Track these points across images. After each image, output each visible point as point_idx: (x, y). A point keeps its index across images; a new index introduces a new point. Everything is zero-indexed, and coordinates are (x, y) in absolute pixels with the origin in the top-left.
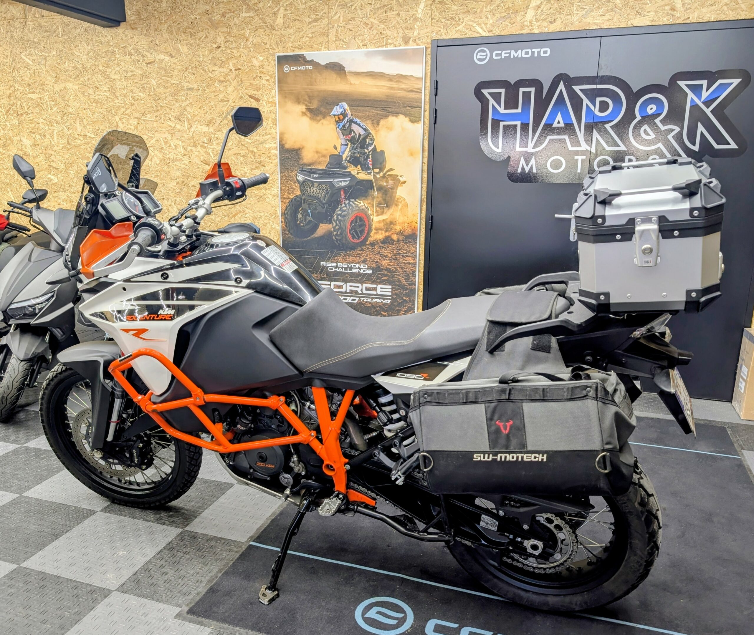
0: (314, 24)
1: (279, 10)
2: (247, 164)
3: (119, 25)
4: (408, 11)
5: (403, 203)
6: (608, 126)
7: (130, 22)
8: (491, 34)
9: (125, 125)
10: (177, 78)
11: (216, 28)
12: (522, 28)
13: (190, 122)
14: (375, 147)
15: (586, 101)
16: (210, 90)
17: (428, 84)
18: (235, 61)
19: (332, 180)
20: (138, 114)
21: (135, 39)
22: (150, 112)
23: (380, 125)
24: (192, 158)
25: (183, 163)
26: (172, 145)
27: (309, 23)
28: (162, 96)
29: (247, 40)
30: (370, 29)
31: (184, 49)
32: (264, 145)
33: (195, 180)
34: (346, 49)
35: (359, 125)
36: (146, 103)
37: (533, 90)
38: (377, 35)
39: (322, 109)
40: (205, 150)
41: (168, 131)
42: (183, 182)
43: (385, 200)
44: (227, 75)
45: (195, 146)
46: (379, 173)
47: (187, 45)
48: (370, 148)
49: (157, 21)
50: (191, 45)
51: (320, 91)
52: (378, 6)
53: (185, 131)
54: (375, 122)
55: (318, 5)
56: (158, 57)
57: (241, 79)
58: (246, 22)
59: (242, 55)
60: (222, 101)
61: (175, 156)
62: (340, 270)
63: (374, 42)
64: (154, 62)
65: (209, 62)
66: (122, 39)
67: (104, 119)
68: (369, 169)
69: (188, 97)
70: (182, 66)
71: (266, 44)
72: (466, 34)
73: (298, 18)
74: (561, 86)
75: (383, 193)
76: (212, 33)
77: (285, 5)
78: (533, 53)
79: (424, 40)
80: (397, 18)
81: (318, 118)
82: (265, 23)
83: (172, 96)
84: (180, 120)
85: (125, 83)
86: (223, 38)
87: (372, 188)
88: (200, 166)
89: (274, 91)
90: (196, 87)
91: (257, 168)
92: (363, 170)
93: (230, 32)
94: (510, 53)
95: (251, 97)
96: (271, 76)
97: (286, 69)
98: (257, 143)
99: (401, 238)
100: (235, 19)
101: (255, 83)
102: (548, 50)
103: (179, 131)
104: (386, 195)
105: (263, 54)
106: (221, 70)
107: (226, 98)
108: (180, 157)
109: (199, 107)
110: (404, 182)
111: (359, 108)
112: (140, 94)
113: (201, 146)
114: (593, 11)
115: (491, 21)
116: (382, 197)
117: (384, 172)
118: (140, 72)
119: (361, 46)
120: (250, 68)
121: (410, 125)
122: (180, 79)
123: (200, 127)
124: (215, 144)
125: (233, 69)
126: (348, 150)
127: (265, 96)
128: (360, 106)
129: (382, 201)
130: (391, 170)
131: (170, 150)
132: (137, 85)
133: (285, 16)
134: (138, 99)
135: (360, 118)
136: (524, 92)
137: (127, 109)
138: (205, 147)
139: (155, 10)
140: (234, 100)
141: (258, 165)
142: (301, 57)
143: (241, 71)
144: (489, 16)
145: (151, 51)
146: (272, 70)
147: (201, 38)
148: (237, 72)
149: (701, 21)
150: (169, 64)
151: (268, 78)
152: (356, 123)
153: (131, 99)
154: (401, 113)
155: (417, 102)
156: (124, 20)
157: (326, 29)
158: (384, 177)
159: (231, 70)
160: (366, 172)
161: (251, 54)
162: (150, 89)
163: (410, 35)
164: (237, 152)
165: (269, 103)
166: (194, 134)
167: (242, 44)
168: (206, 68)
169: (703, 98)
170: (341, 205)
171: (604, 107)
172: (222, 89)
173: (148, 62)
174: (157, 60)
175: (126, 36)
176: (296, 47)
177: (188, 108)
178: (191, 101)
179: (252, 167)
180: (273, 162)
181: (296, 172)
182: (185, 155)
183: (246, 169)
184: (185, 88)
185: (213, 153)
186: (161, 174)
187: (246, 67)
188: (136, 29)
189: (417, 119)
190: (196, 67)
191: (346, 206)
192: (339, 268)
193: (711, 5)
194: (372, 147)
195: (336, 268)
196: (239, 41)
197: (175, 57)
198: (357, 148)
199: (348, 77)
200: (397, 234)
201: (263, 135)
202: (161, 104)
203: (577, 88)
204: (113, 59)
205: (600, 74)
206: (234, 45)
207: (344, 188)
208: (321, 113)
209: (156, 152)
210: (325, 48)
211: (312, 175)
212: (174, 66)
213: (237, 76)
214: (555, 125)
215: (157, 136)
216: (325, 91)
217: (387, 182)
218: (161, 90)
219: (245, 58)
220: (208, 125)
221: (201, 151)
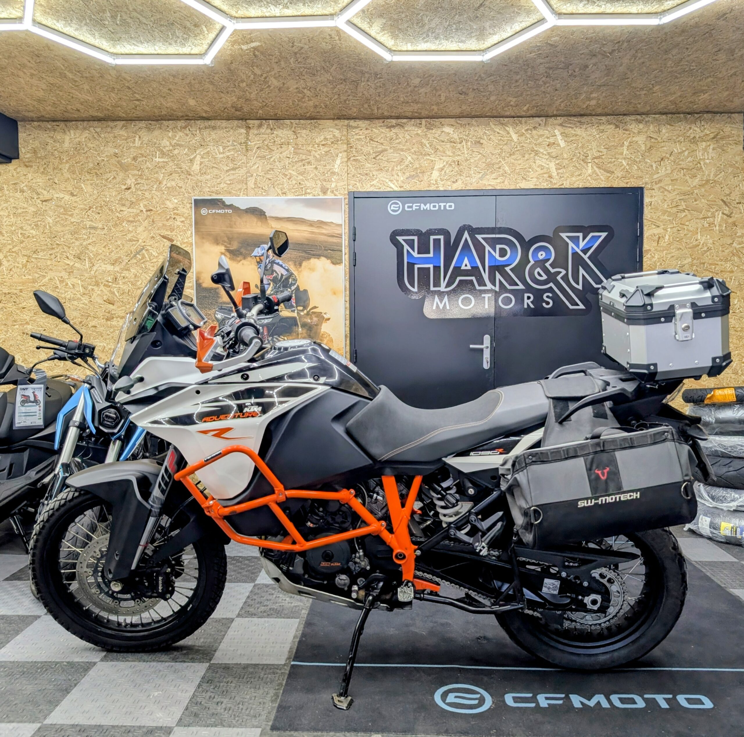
0: (232, 172)
1: (195, 157)
3: (11, 162)
4: (325, 166)
6: (508, 269)
7: (24, 160)
8: (402, 189)
9: (11, 263)
10: (78, 217)
11: (126, 171)
12: (429, 186)
13: (92, 261)
14: (298, 286)
15: (488, 248)
16: (118, 229)
17: (347, 230)
18: (146, 203)
20: (27, 252)
21: (30, 176)
22: (44, 250)
23: (303, 267)
24: (93, 297)
26: (70, 284)
27: (227, 171)
28: (59, 234)
29: (160, 183)
30: (289, 179)
31: (87, 188)
33: (96, 320)
34: (265, 196)
35: (281, 266)
36: (39, 240)
37: (442, 237)
38: (296, 185)
39: (242, 250)
40: (109, 289)
41: (65, 269)
42: (81, 323)
44: (137, 215)
45: (97, 284)
46: (303, 311)
47: (91, 184)
48: (293, 288)
49: (57, 161)
50: (97, 185)
51: (240, 234)
52: (296, 159)
53: (86, 270)
54: (297, 263)
55: (236, 155)
56: (56, 195)
57: (153, 219)
58: (160, 167)
59: (155, 197)
60: (130, 240)
61: (72, 296)
63: (293, 191)
64: (51, 199)
65: (117, 202)
66: (13, 176)
68: (293, 307)
69: (91, 236)
70: (85, 204)
72: (380, 188)
73: (216, 166)
74: (466, 235)
75: (308, 330)
76: (121, 175)
77: (202, 153)
78: (440, 206)
79: (342, 192)
80: (315, 171)
81: (239, 259)
82: (181, 168)
83: (71, 234)
84: (79, 259)
85: (13, 220)
86: (134, 180)
87: (296, 325)
88: (103, 306)
89: (190, 232)
90: (100, 226)
92: (286, 308)
93: (141, 175)
94: (420, 206)
95: (164, 237)
96: (186, 218)
97: (204, 211)
100: (148, 163)
101: (170, 223)
102: (453, 204)
103: (78, 270)
104: (311, 331)
105: (177, 197)
106: (131, 210)
107: (135, 237)
108: (79, 296)
109: (103, 246)
110: (329, 319)
112: (32, 231)
113: (105, 285)
114: (487, 175)
115: (402, 179)
116: (307, 333)
118: (32, 209)
119: (281, 194)
120: (163, 209)
121: (332, 266)
122: (82, 218)
123: (104, 266)
124: (121, 283)
125: (144, 210)
126: (270, 289)
127: (180, 237)
130: (315, 307)
131: (66, 290)
132: (29, 222)
133: (201, 163)
134: (28, 237)
136: (434, 240)
137: (13, 247)
138: (110, 286)
139: (55, 150)
140: (144, 240)
142: (219, 201)
143: (152, 213)
144: (400, 174)
145: (48, 189)
146: (188, 212)
147: (108, 179)
148: (149, 213)
149: (572, 187)
150: (69, 203)
151: (183, 219)
152: (278, 264)
153: (20, 236)
154: (323, 256)
155: (338, 246)
156: (17, 157)
157: (245, 177)
158: (308, 314)
159: (142, 211)
160: (290, 310)
161: (165, 197)
162: (45, 226)
163: (328, 186)
166: (97, 273)
167: (155, 186)
168: (113, 208)
169: (581, 247)
171: (503, 253)
172: (130, 229)
173: (44, 199)
174: (55, 198)
175: (18, 173)
176: (213, 192)
177: (90, 247)
178: (94, 239)
181: (214, 310)
182: (84, 294)
184: (88, 226)
185: (118, 292)
187: (158, 208)
188: (31, 166)
189: (338, 261)
190: (101, 207)
193: (579, 175)
194: (295, 286)
196: (152, 184)
197: (76, 195)
198: (279, 287)
199: (269, 221)
202: (58, 242)
203: (479, 237)
205: (498, 226)
206: (146, 187)
208: (241, 254)
210: (244, 194)
212: (75, 204)
213: (148, 216)
214: (463, 267)
215: (51, 275)
216: (245, 233)
217: (311, 319)
218: (59, 228)
219: (157, 200)
220: (113, 264)
221: (104, 290)
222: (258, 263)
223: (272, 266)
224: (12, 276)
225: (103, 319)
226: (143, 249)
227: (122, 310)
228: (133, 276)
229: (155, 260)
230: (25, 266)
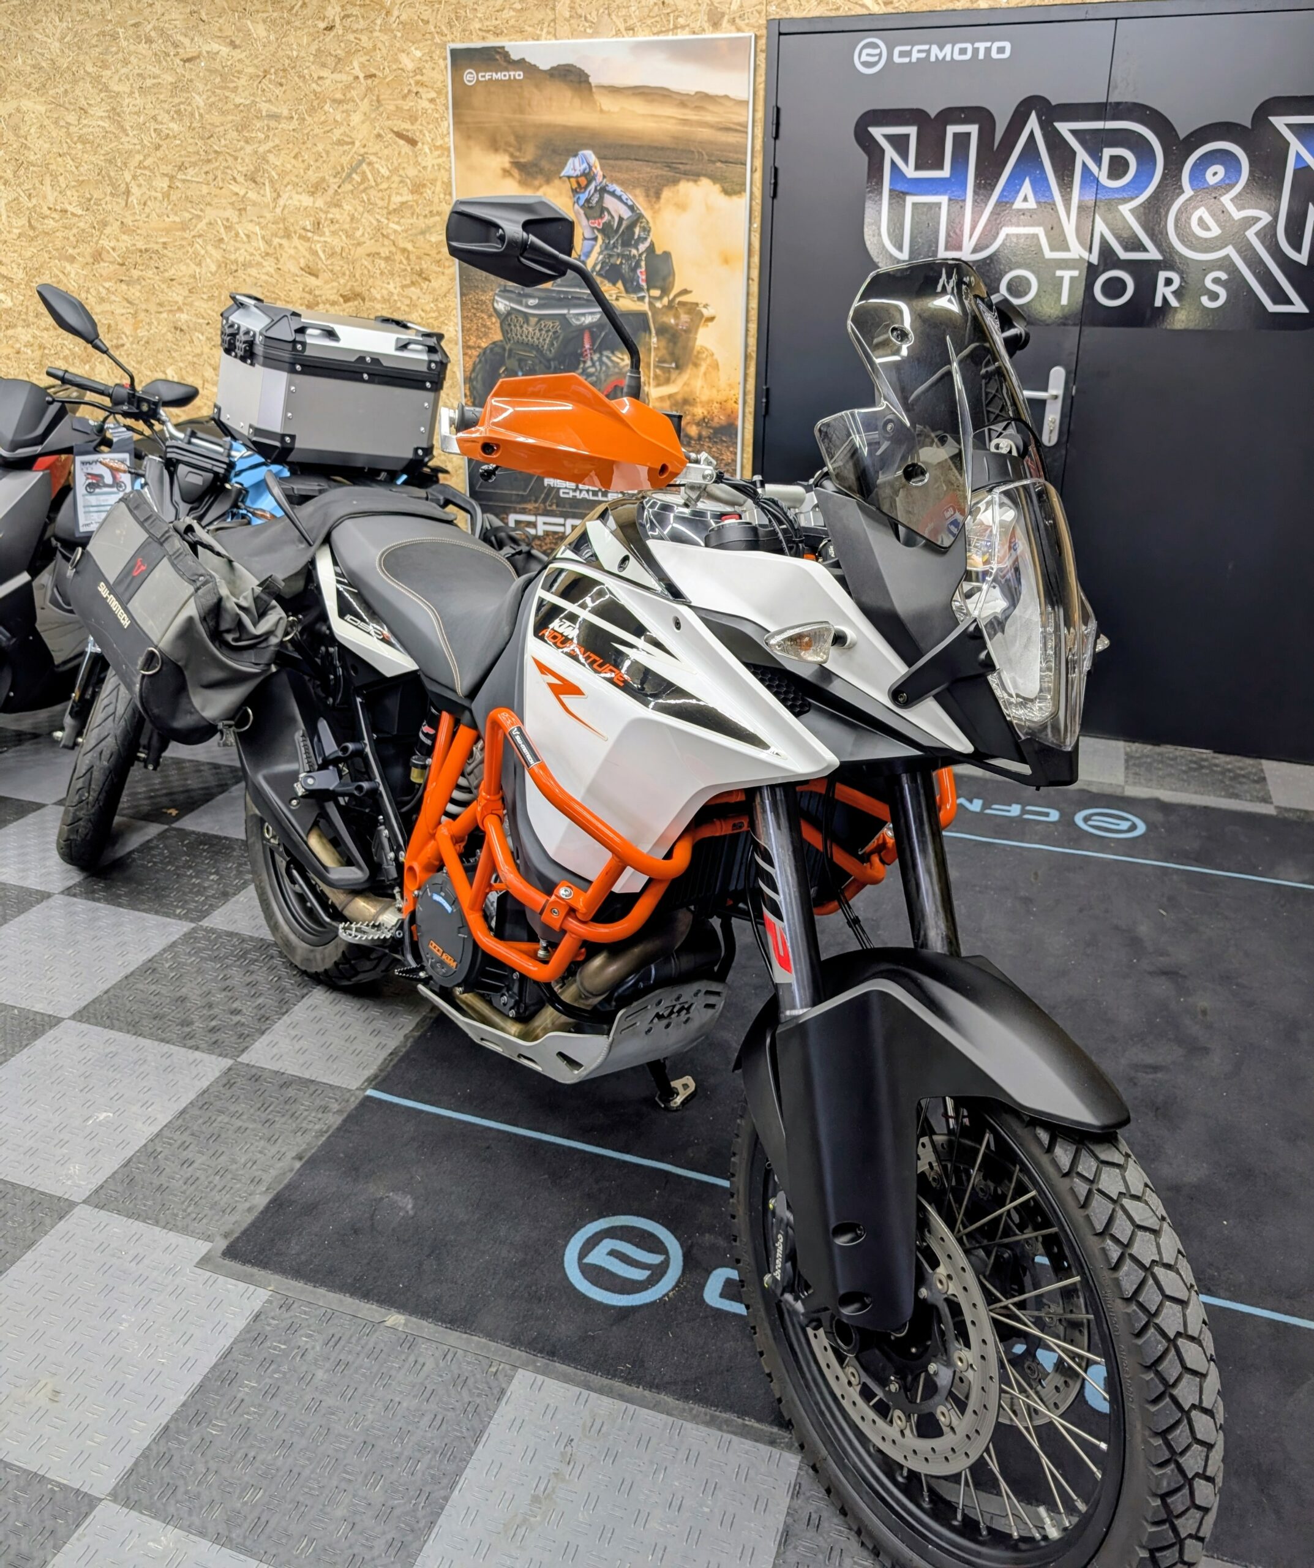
2: (393, 274)
5: (709, 361)
6: (1125, 209)
9: (144, 189)
10: (247, 93)
13: (277, 186)
14: (652, 244)
15: (1082, 156)
16: (316, 119)
17: (760, 114)
18: (364, 59)
19: (565, 311)
20: (170, 167)
22: (194, 164)
23: (662, 200)
24: (282, 260)
25: (264, 271)
26: (242, 235)
28: (217, 130)
29: (388, 13)
31: (259, 31)
32: (427, 236)
34: (591, 36)
35: (619, 198)
36: (184, 144)
37: (973, 130)
38: (656, 8)
39: (545, 164)
40: (307, 245)
41: (232, 204)
43: (672, 354)
44: (349, 87)
45: (288, 236)
46: (660, 298)
47: (264, 21)
48: (642, 247)
50: (274, 22)
51: (539, 126)
53: (267, 206)
54: (652, 192)
56: (206, 48)
57: (378, 96)
59: (380, 45)
60: (340, 143)
61: (248, 257)
62: (584, 495)
63: (649, 22)
64: (198, 57)
65: (312, 58)
66: (131, 8)
67: (100, 178)
68: (641, 289)
69: (271, 134)
70: (257, 67)
71: (428, 22)
72: (838, 9)
74: (1033, 123)
75: (670, 341)
78: (975, 51)
79: (753, 21)
81: (537, 183)
83: (237, 130)
84: (255, 182)
85: (140, 101)
86: (338, 9)
87: (647, 329)
88: (298, 279)
89: (446, 123)
90: (285, 113)
91: (413, 283)
92: (627, 291)
94: (928, 52)
95: (399, 135)
96: (439, 93)
97: (470, 76)
98: (414, 231)
99: (704, 433)
101: (407, 105)
102: (1007, 45)
103: (254, 205)
104: (675, 343)
105: (421, 45)
106: (337, 76)
107: (348, 136)
108: (258, 258)
109: (292, 155)
110: (712, 319)
111: (620, 162)
112: (172, 125)
113: (301, 237)
116: (667, 348)
117: (671, 296)
118: (169, 78)
119: (623, 30)
120: (395, 74)
121: (723, 199)
122: (253, 95)
123: (296, 197)
124: (327, 234)
125: (361, 76)
126: (597, 249)
127: (427, 134)
128: (621, 159)
129: (668, 357)
130: (685, 292)
131: (238, 245)
132: (166, 106)
134: (168, 136)
135: (621, 183)
136: (955, 135)
137: (146, 157)
138: (308, 240)
140: (364, 142)
141: (415, 278)
142: (499, 53)
143: (377, 81)
145: (191, 34)
146: (441, 78)
147: (293, 8)
148: (369, 81)
150: (229, 63)
151: (433, 95)
152: (613, 194)
153: (154, 135)
154: (705, 175)
155: (737, 153)
158: (670, 306)
159: (357, 78)
160: (635, 296)
161: (398, 45)
162: (192, 114)
163: (724, 8)
164: (374, 250)
165: (437, 148)
166: (286, 212)
167: (379, 22)
168: (306, 71)
170: (585, 362)
171: (1118, 168)
172: (338, 118)
173: (186, 56)
174: (205, 53)
176: (488, 31)
177: (271, 157)
178: (277, 141)
179: (404, 282)
180: (447, 271)
181: (491, 294)
182: (267, 254)
183: (391, 287)
184: (264, 114)
185: (324, 251)
186: (220, 294)
187: (387, 71)
189: (737, 188)
190: (284, 70)
191: (593, 365)
192: (581, 491)
194: (647, 244)
195: (574, 491)
196: (373, 15)
197: (240, 47)
198: (615, 246)
199: (596, 96)
200: (698, 424)
201: (425, 216)
202: (216, 148)
203: (1065, 128)
204: (114, 49)
205: (1113, 100)
206: (362, 24)
207: (590, 327)
208: (541, 171)
209: (209, 248)
210: (549, 33)
211: (524, 300)
212: (239, 67)
213: (369, 89)
214: (1018, 204)
215: (210, 214)
216: (548, 126)
217: (677, 317)
218: (215, 118)
219: (384, 51)
220: (313, 194)
221: (300, 247)
222: (575, 191)
223: (601, 198)
224: (148, 217)
225: (301, 305)
226: (363, 160)
227: (333, 288)
228: (348, 219)
229: (384, 186)
230: (166, 196)
